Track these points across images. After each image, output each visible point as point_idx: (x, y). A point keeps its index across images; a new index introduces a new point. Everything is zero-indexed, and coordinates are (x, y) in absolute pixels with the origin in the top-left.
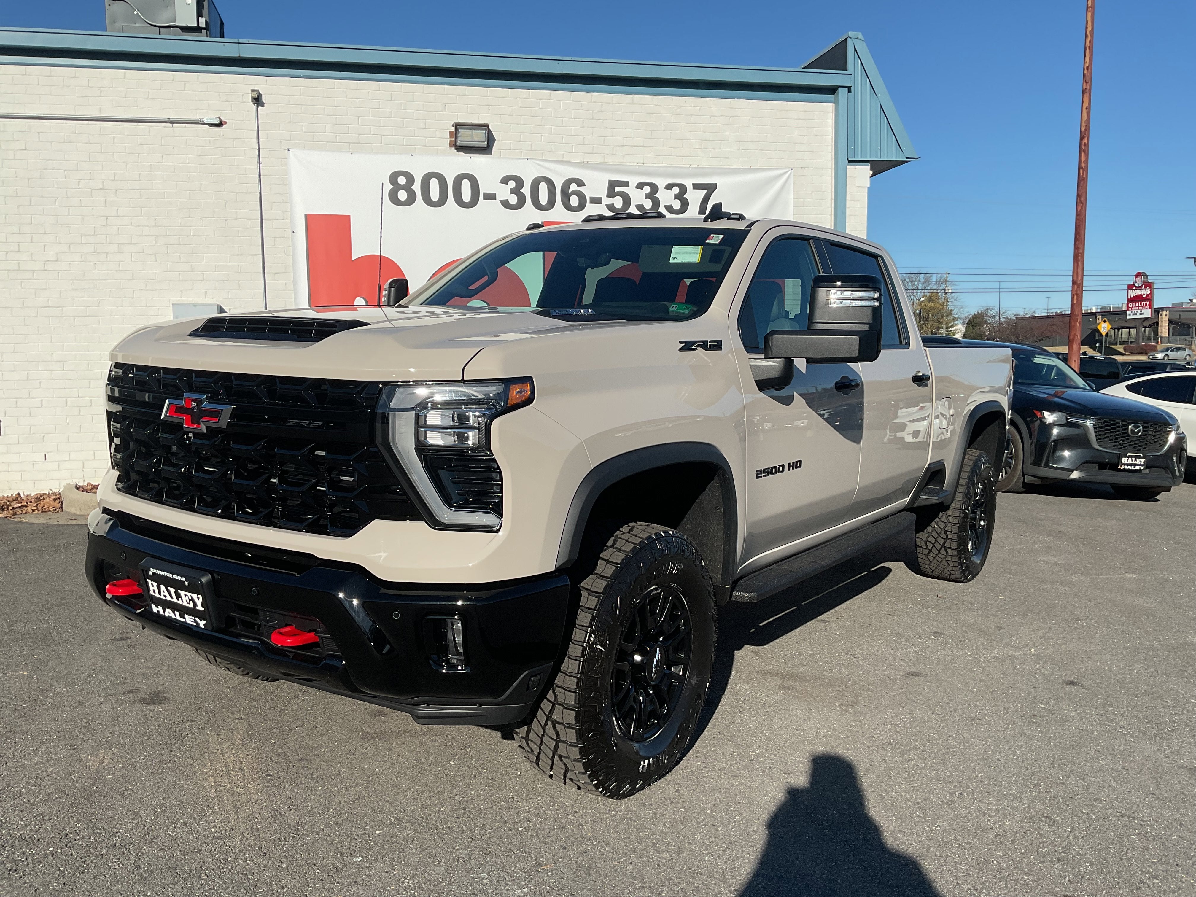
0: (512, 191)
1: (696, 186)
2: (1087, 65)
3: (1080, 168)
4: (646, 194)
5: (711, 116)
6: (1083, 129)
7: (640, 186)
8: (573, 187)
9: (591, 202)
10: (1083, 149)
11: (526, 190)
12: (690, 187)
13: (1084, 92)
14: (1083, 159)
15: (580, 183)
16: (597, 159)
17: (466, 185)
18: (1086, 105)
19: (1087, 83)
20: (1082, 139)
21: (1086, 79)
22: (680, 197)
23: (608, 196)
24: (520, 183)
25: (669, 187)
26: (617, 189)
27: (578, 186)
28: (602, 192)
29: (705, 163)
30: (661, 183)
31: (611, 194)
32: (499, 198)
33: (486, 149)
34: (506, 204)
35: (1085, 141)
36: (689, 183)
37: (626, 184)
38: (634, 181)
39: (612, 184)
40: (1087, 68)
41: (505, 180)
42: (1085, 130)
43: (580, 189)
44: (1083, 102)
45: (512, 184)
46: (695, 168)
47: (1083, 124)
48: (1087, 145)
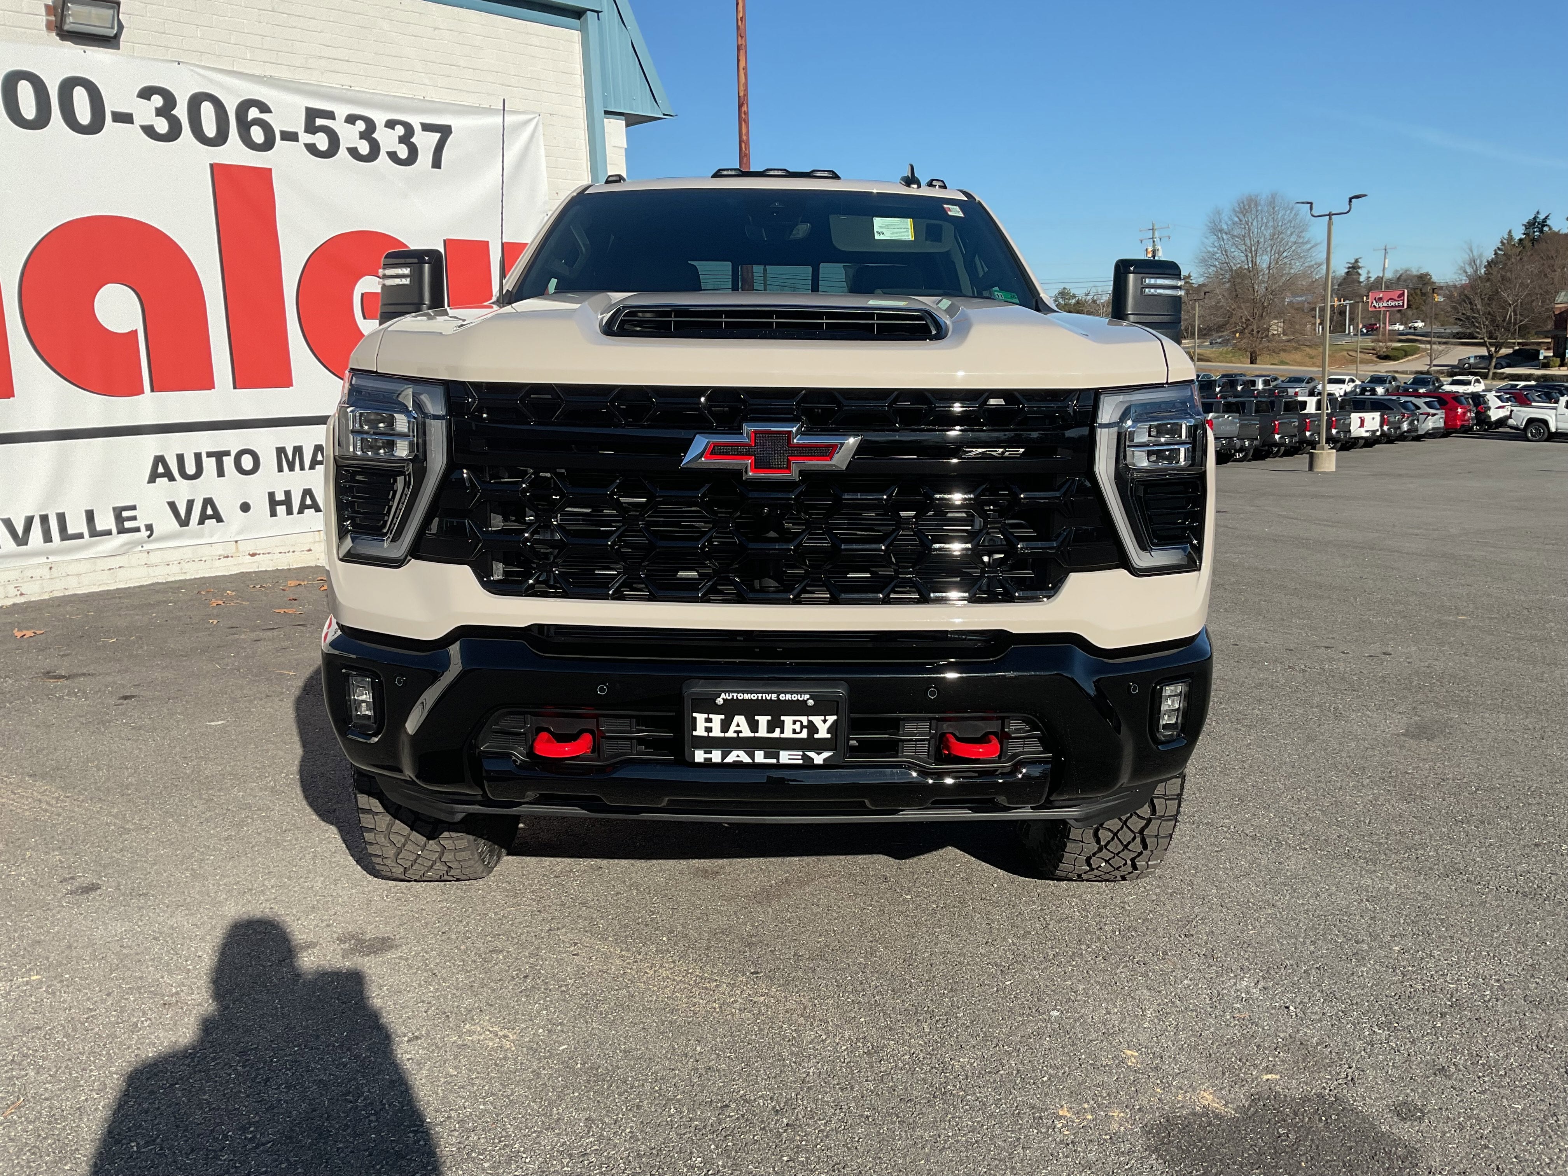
0: (159, 112)
1: (426, 127)
2: (741, 15)
3: (741, 142)
4: (360, 133)
5: (435, 29)
6: (742, 94)
7: (351, 119)
8: (253, 113)
9: (282, 139)
10: (743, 119)
11: (181, 112)
12: (417, 128)
13: (739, 48)
14: (744, 131)
15: (264, 108)
16: (284, 74)
17: (80, 95)
18: (742, 64)
19: (742, 37)
20: (740, 106)
21: (740, 33)
22: (406, 139)
23: (306, 131)
24: (170, 100)
25: (391, 124)
26: (319, 122)
27: (261, 112)
28: (298, 125)
29: (432, 95)
30: (380, 118)
31: (311, 129)
32: (139, 120)
33: (110, 41)
34: (149, 131)
35: (744, 108)
36: (415, 122)
37: (330, 115)
38: (342, 111)
39: (312, 114)
40: (741, 18)
41: (146, 93)
42: (745, 95)
43: (265, 116)
44: (739, 61)
45: (157, 101)
46: (420, 100)
47: (742, 88)
48: (746, 113)
